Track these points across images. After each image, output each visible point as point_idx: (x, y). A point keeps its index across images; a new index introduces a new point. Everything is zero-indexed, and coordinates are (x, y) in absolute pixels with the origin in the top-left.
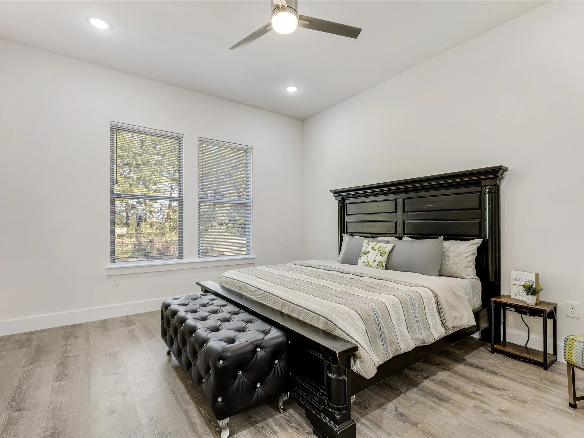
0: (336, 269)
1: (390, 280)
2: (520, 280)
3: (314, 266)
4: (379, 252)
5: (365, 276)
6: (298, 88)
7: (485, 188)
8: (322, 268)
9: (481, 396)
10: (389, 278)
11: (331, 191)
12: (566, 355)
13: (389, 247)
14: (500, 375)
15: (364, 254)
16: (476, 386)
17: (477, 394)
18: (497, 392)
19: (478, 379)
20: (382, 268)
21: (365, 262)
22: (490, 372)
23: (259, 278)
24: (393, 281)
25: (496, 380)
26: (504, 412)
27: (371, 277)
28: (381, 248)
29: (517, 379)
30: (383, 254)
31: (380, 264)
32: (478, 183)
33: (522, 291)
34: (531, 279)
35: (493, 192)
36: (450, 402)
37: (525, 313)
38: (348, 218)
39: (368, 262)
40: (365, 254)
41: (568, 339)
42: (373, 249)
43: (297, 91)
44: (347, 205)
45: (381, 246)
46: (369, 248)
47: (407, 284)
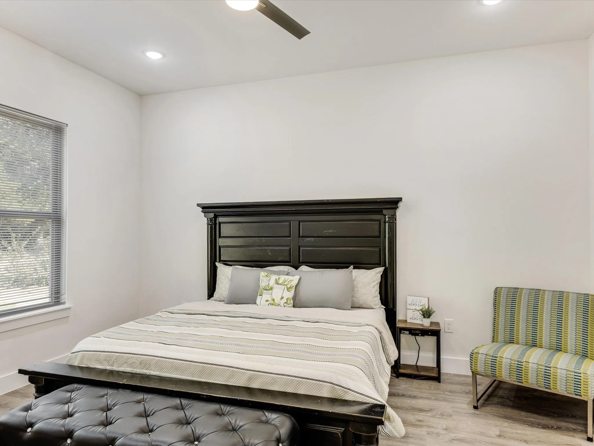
0: (249, 315)
1: (326, 321)
2: (415, 305)
3: (208, 313)
4: (286, 287)
5: (293, 319)
6: (164, 55)
7: (385, 217)
8: (224, 314)
9: (424, 422)
10: (325, 319)
11: (198, 205)
12: (473, 367)
13: (295, 279)
14: (418, 397)
15: (266, 290)
16: (414, 414)
17: (420, 421)
18: (429, 414)
19: (409, 406)
20: (290, 305)
21: (269, 301)
22: (410, 397)
23: (166, 344)
24: (331, 322)
25: (420, 403)
26: (447, 430)
27: (302, 320)
28: (288, 281)
29: (431, 397)
30: (290, 289)
31: (289, 301)
32: (379, 212)
33: (419, 315)
34: (424, 303)
35: (391, 221)
36: (410, 436)
37: (417, 335)
38: (220, 242)
39: (273, 300)
40: (268, 290)
41: (473, 354)
42: (278, 284)
43: (161, 58)
44: (221, 224)
45: (286, 279)
46: (272, 283)
47: (348, 324)
